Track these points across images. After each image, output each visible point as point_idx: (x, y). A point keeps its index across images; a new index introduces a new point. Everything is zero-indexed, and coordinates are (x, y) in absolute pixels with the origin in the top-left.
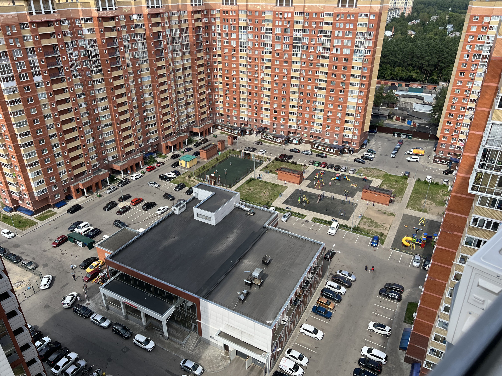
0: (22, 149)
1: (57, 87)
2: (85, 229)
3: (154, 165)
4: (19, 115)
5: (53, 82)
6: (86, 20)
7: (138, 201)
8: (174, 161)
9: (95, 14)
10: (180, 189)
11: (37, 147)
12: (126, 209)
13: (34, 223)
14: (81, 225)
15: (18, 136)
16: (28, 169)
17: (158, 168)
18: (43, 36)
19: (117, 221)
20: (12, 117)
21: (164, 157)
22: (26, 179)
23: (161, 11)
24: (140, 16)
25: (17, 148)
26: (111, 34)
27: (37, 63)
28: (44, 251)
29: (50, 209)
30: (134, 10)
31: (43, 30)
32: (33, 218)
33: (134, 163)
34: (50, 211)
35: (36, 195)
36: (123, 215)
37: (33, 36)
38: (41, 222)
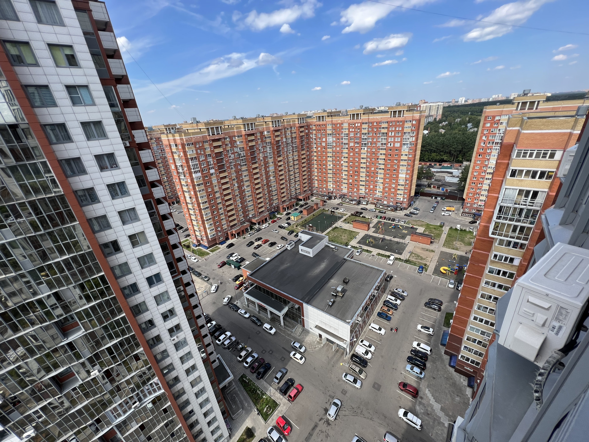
0: (203, 211)
1: (222, 175)
2: (236, 258)
3: (276, 219)
4: (202, 192)
5: (220, 173)
6: (238, 137)
7: (266, 241)
8: (287, 217)
9: (244, 133)
10: (291, 234)
11: (211, 210)
12: (259, 246)
13: (208, 254)
14: (234, 255)
15: (201, 204)
16: (206, 222)
17: (278, 221)
18: (216, 147)
19: (254, 253)
20: (198, 193)
21: (282, 214)
22: (205, 228)
23: (280, 128)
24: (268, 132)
25: (200, 210)
26: (252, 143)
27: (212, 163)
28: (214, 270)
29: (217, 245)
30: (265, 129)
31: (215, 144)
32: (207, 251)
33: (264, 218)
34: (217, 247)
35: (210, 238)
36: (257, 250)
37: (210, 147)
38: (212, 253)
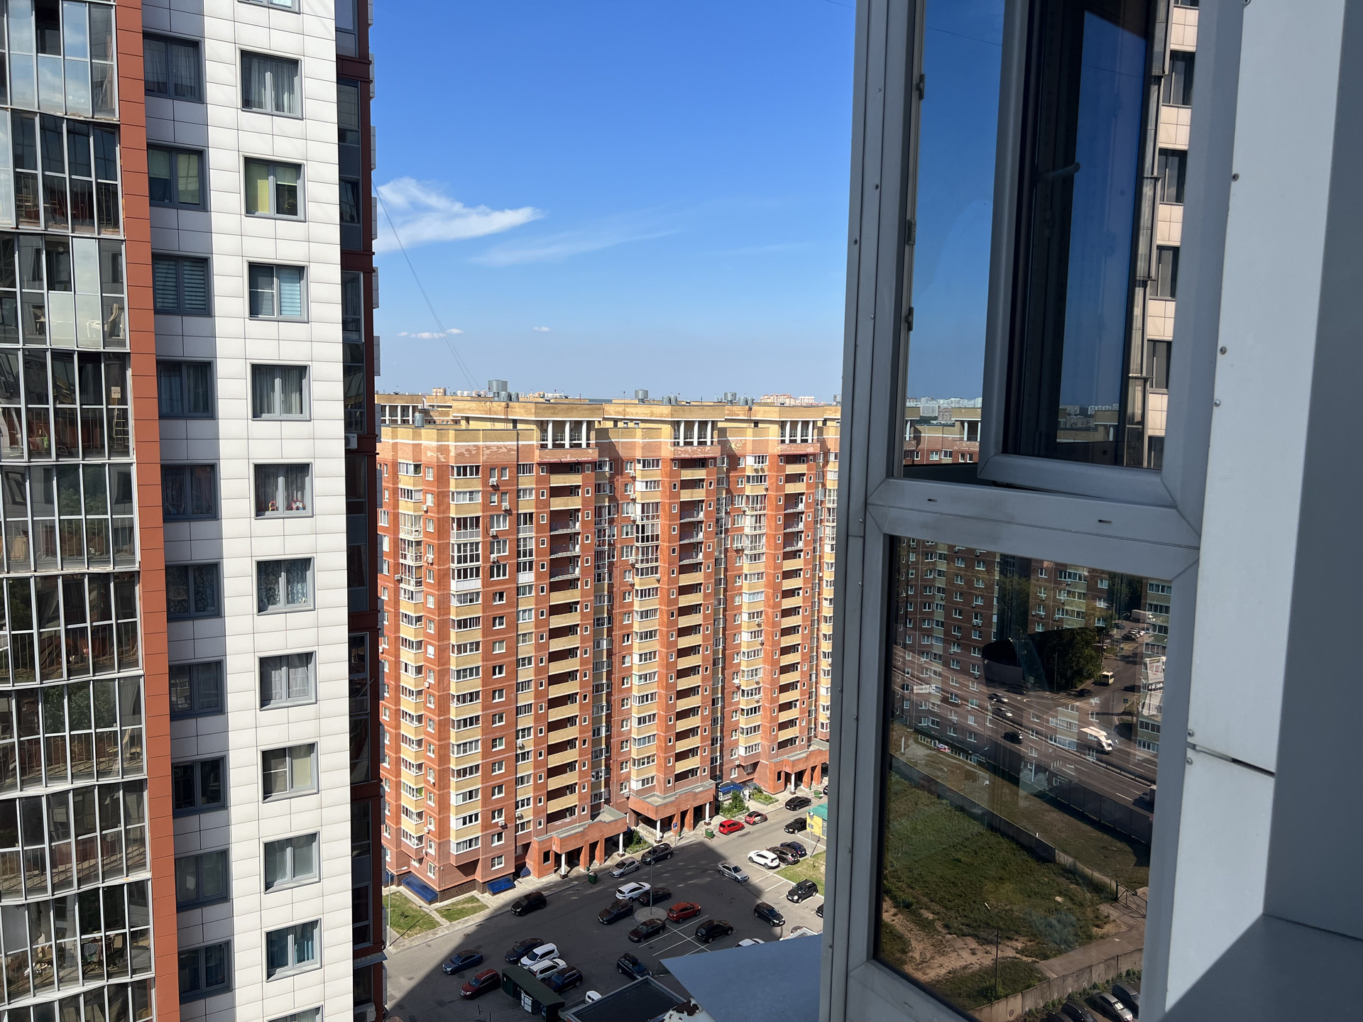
0: (453, 732)
2: (546, 963)
3: (741, 818)
4: (468, 653)
5: (555, 587)
6: (645, 463)
7: (686, 914)
8: (792, 816)
9: (667, 452)
10: (802, 897)
11: (484, 732)
12: (654, 930)
13: (433, 925)
14: (539, 951)
15: (453, 700)
16: (453, 780)
17: (748, 828)
18: (556, 492)
19: (626, 956)
20: (453, 656)
21: (769, 800)
22: (443, 805)
24: (760, 459)
26: (692, 493)
28: (441, 1004)
29: (475, 893)
30: (749, 447)
31: (559, 480)
32: (432, 909)
33: (690, 806)
34: (473, 899)
35: (453, 850)
36: (643, 945)
38: (448, 923)
